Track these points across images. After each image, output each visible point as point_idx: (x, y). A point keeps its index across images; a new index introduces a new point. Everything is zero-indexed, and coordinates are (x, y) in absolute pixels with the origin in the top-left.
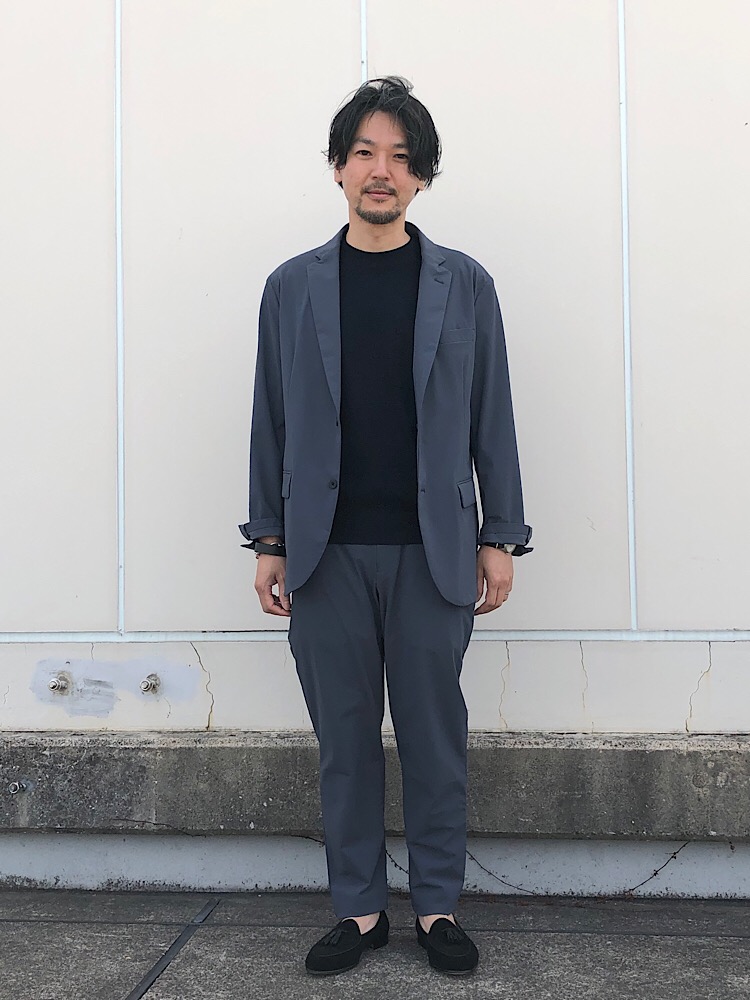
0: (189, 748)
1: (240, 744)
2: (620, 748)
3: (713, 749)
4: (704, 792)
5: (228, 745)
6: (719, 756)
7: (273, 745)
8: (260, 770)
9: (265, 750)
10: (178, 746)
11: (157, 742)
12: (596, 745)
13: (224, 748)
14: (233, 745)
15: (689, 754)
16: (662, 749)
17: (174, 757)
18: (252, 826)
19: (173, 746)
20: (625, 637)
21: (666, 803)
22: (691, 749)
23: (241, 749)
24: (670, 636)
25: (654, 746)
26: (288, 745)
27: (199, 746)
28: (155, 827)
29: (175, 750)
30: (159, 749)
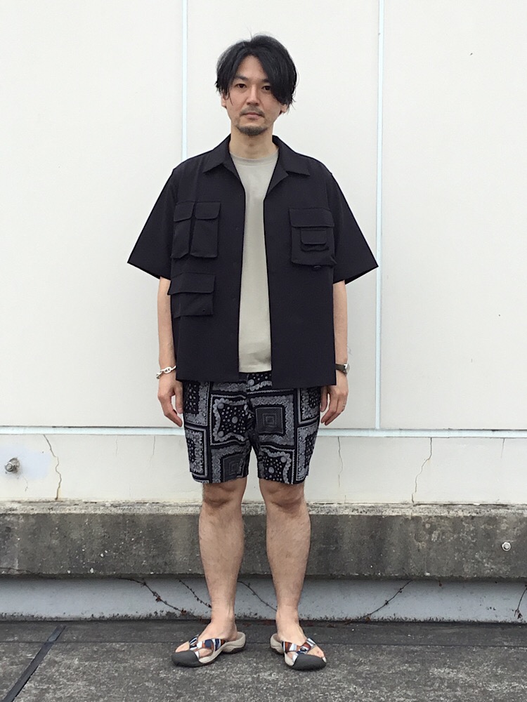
0: (44, 514)
1: (83, 512)
2: (364, 514)
3: (430, 514)
4: (422, 545)
5: (74, 512)
6: (434, 520)
7: (108, 512)
8: (99, 531)
9: (102, 516)
10: (36, 512)
11: (20, 509)
12: (346, 512)
13: (71, 514)
14: (78, 512)
15: (414, 519)
16: (394, 514)
17: (32, 521)
18: (92, 571)
19: (32, 512)
20: (371, 434)
21: (395, 552)
22: (415, 515)
23: (84, 514)
24: (403, 434)
25: (388, 513)
26: (120, 512)
27: (52, 512)
28: (17, 573)
29: (34, 515)
30: (22, 514)
